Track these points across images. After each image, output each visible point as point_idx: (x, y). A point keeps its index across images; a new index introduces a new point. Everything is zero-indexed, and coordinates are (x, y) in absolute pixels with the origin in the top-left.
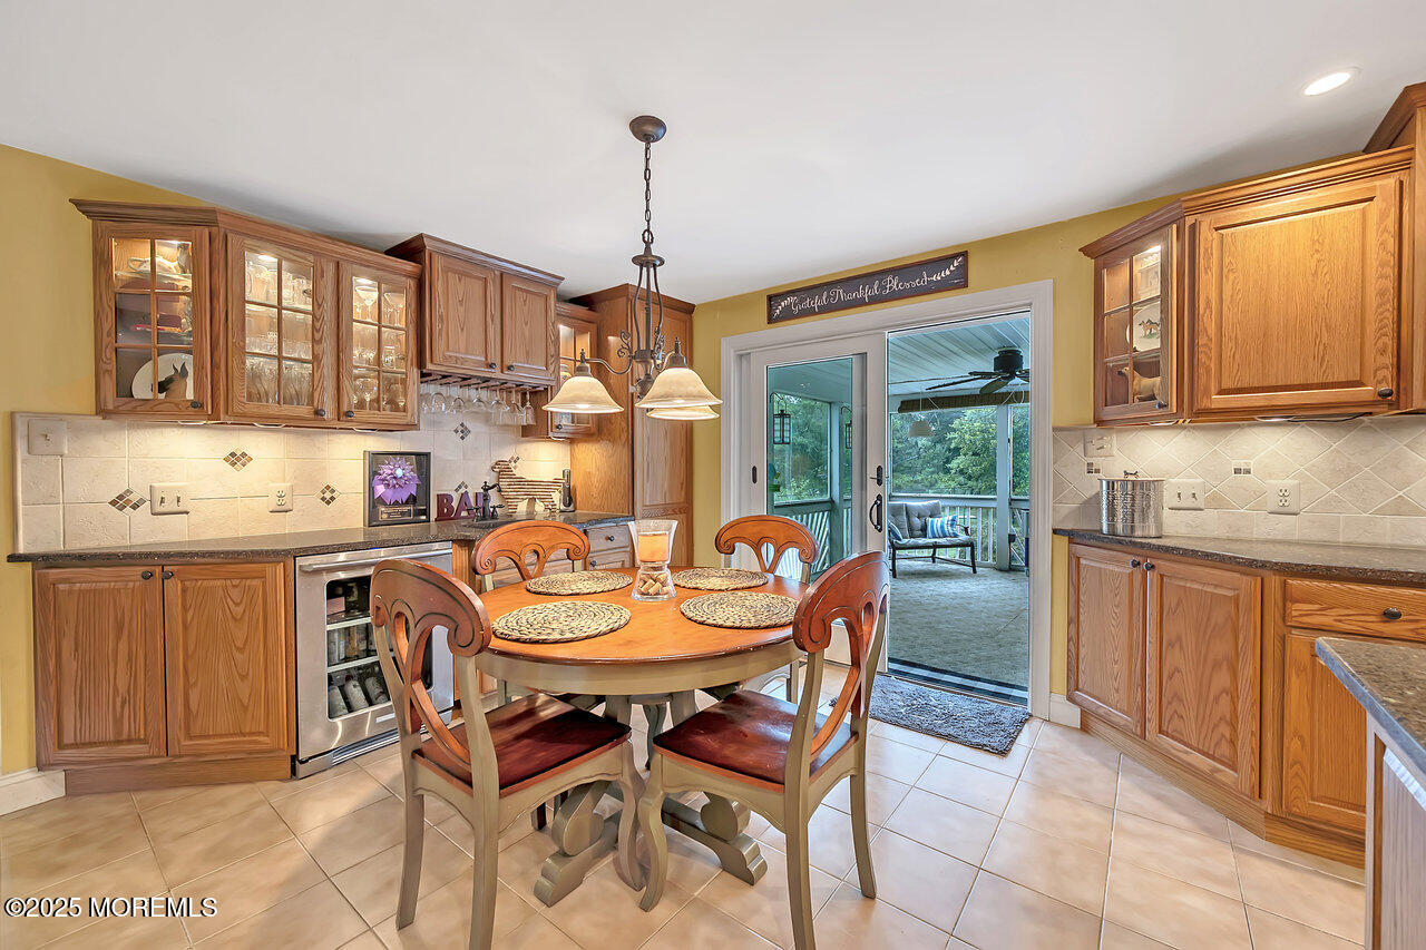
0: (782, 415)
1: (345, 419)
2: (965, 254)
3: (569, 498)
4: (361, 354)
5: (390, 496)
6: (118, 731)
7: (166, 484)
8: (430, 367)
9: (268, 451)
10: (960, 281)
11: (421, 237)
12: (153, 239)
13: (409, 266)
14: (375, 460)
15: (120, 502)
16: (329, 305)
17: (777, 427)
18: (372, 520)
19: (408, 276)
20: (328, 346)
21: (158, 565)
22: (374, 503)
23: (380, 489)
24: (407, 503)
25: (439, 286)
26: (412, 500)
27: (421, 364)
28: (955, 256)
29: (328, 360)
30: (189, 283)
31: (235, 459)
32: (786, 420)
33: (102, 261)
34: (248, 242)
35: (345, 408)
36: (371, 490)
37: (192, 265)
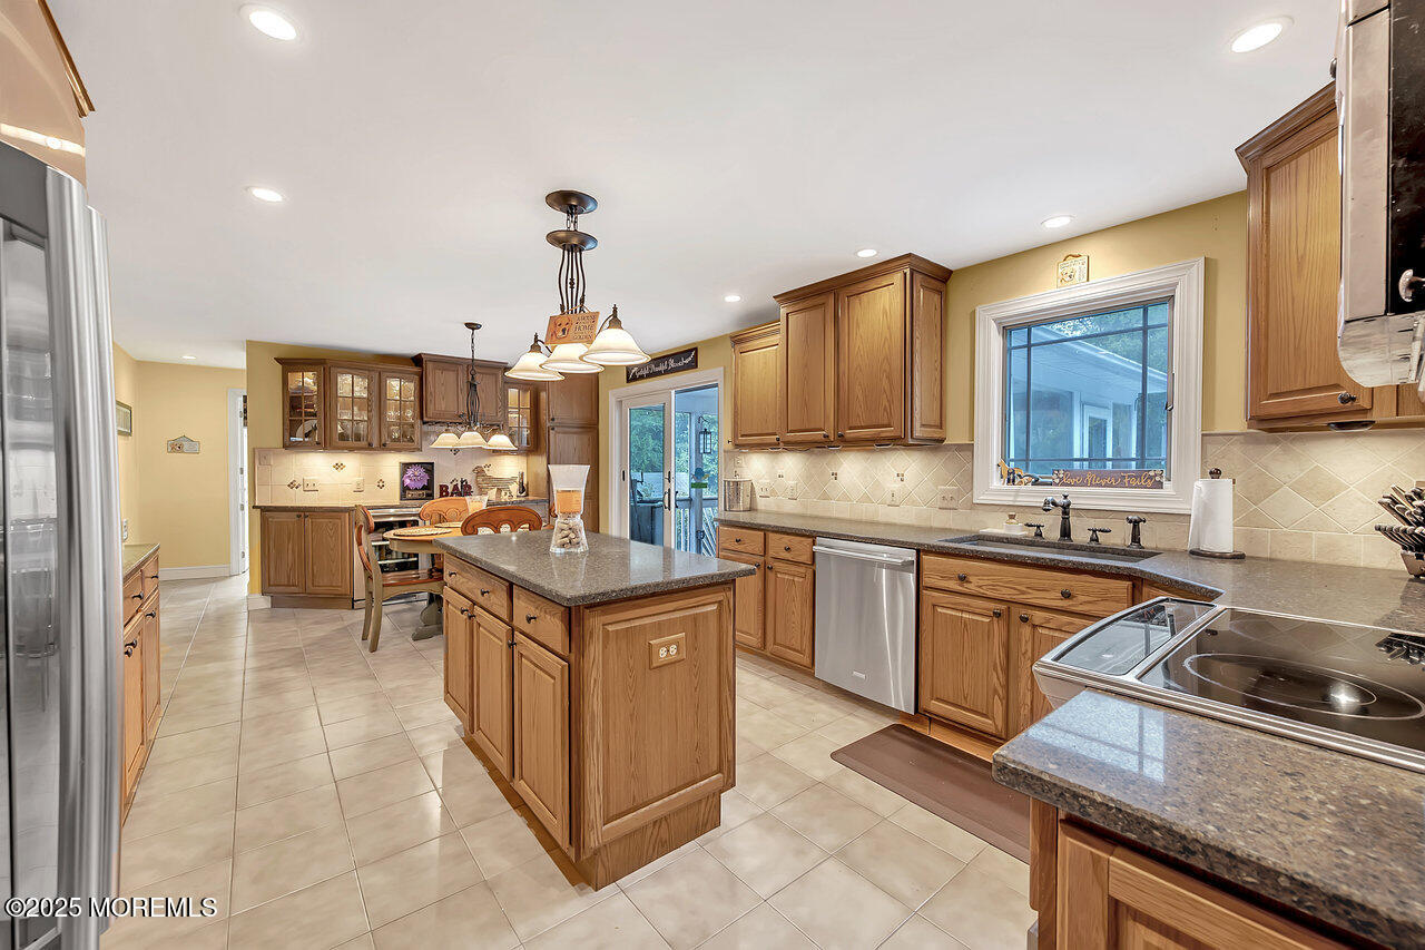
0: (706, 432)
1: (383, 447)
2: (696, 349)
3: (523, 489)
4: (392, 414)
5: (412, 485)
6: (289, 581)
7: (309, 478)
8: (425, 419)
9: (352, 463)
10: (694, 365)
11: (420, 354)
12: (303, 371)
13: (417, 369)
14: (406, 466)
15: (291, 485)
16: (375, 393)
17: (702, 442)
18: (403, 497)
19: (416, 373)
20: (375, 413)
21: (303, 513)
22: (405, 489)
23: (407, 482)
24: (423, 489)
25: (430, 379)
26: (424, 488)
27: (422, 418)
28: (691, 350)
29: (375, 421)
30: (316, 388)
31: (338, 466)
32: (709, 436)
33: (285, 382)
34: (339, 370)
35: (383, 442)
36: (402, 482)
37: (317, 382)
